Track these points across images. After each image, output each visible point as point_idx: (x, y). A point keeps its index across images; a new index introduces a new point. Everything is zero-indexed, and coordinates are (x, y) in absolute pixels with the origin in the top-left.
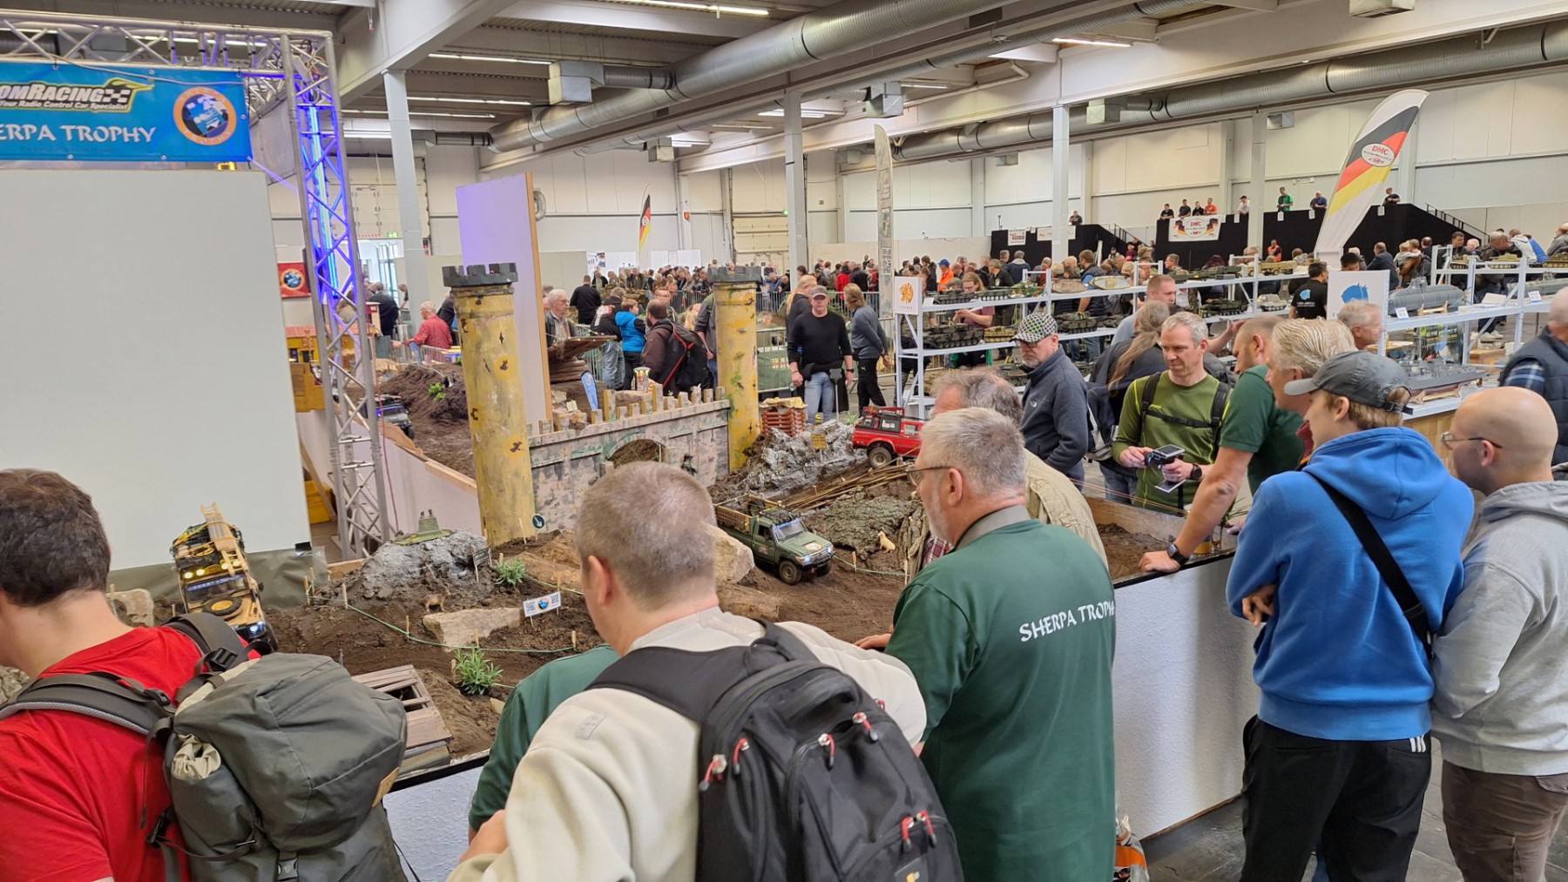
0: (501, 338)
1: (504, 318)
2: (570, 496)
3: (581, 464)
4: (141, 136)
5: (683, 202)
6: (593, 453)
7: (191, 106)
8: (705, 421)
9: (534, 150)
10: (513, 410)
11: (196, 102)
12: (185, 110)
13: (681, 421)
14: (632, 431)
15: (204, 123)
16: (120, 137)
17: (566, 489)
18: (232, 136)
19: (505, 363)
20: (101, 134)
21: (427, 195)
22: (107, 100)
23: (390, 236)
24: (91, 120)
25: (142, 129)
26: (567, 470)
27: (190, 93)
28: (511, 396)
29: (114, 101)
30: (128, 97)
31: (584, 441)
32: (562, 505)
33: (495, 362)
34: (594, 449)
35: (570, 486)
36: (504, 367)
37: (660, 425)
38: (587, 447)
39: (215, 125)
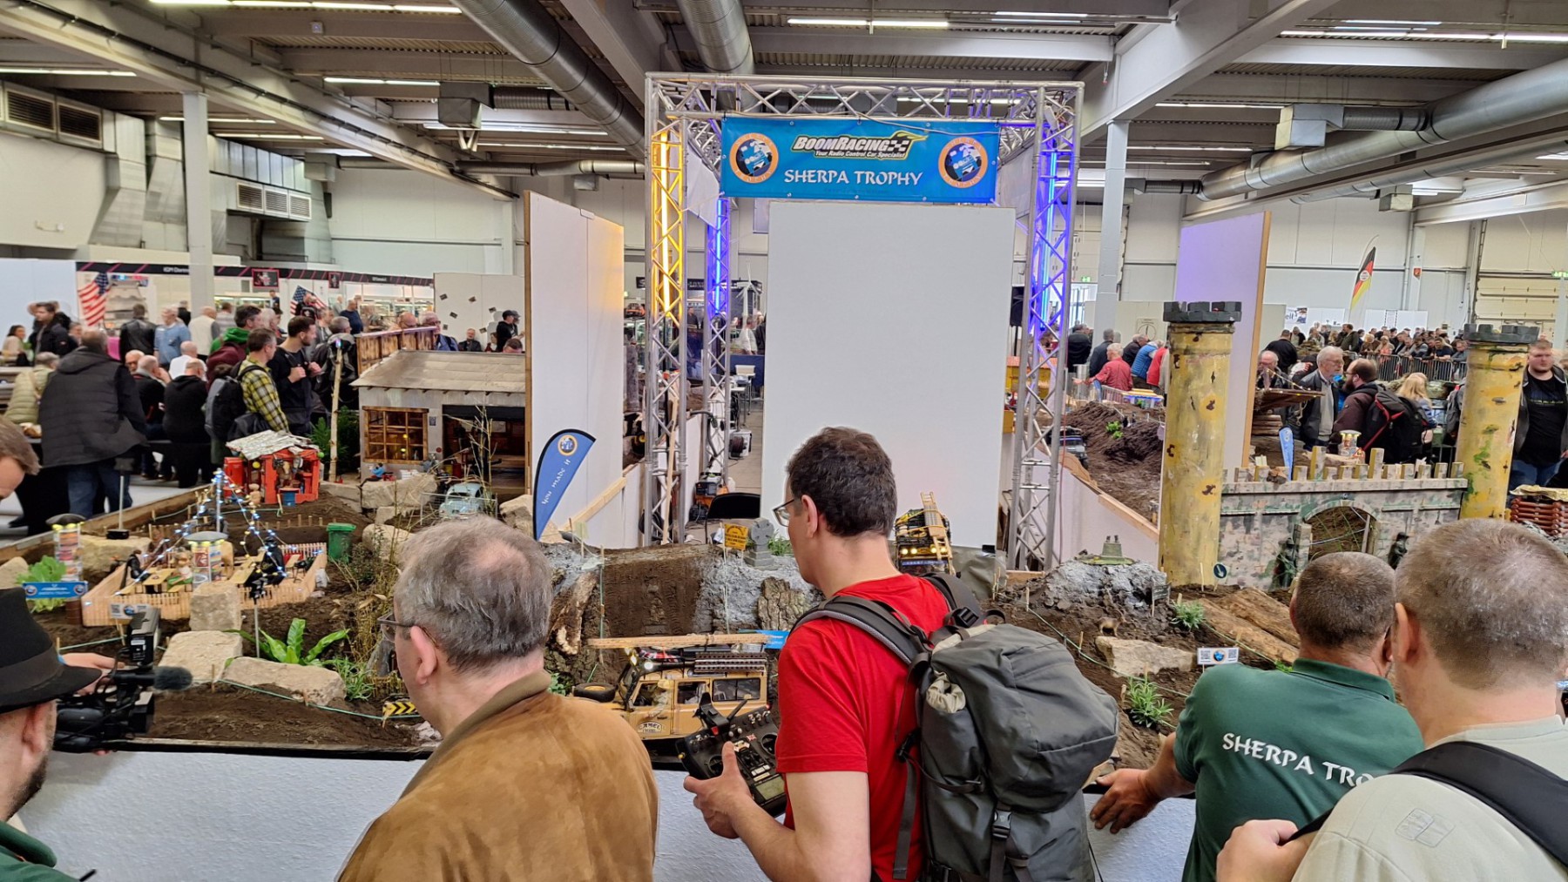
0: (1213, 377)
1: (1219, 357)
2: (1256, 554)
3: (1274, 521)
4: (911, 180)
5: (1416, 255)
6: (1289, 511)
7: (953, 154)
8: (1431, 499)
9: (1246, 197)
10: (1212, 451)
11: (957, 150)
12: (948, 157)
13: (1400, 495)
14: (1338, 495)
15: (961, 168)
16: (895, 181)
17: (1253, 544)
18: (982, 179)
19: (1213, 403)
20: (882, 178)
21: (1125, 242)
22: (891, 149)
23: (1084, 280)
24: (877, 166)
25: (912, 174)
26: (1257, 523)
27: (954, 143)
28: (1212, 438)
29: (896, 151)
30: (907, 146)
31: (1282, 497)
32: (1245, 560)
33: (1202, 401)
34: (1291, 507)
35: (1258, 542)
36: (1210, 407)
37: (1374, 495)
38: (1284, 503)
39: (970, 170)
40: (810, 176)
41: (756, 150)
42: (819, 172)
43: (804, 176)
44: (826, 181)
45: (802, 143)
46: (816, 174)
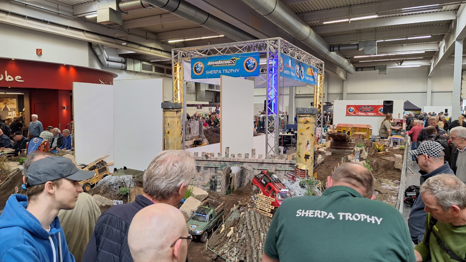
0: (168, 124)
1: (170, 118)
2: (202, 179)
3: (209, 169)
4: (237, 71)
6: (214, 166)
7: (247, 62)
8: (281, 167)
10: (170, 146)
11: (248, 61)
12: (246, 63)
13: (265, 164)
14: (236, 163)
15: (250, 66)
17: (200, 176)
18: (256, 69)
19: (169, 132)
20: (229, 71)
22: (231, 63)
24: (228, 68)
26: (202, 170)
27: (247, 59)
28: (170, 142)
29: (232, 63)
30: (235, 61)
31: (212, 162)
33: (166, 131)
34: (216, 165)
37: (252, 163)
38: (212, 164)
39: (252, 67)
40: (212, 72)
41: (199, 66)
42: (214, 71)
43: (210, 72)
44: (216, 73)
45: (210, 63)
46: (213, 71)
